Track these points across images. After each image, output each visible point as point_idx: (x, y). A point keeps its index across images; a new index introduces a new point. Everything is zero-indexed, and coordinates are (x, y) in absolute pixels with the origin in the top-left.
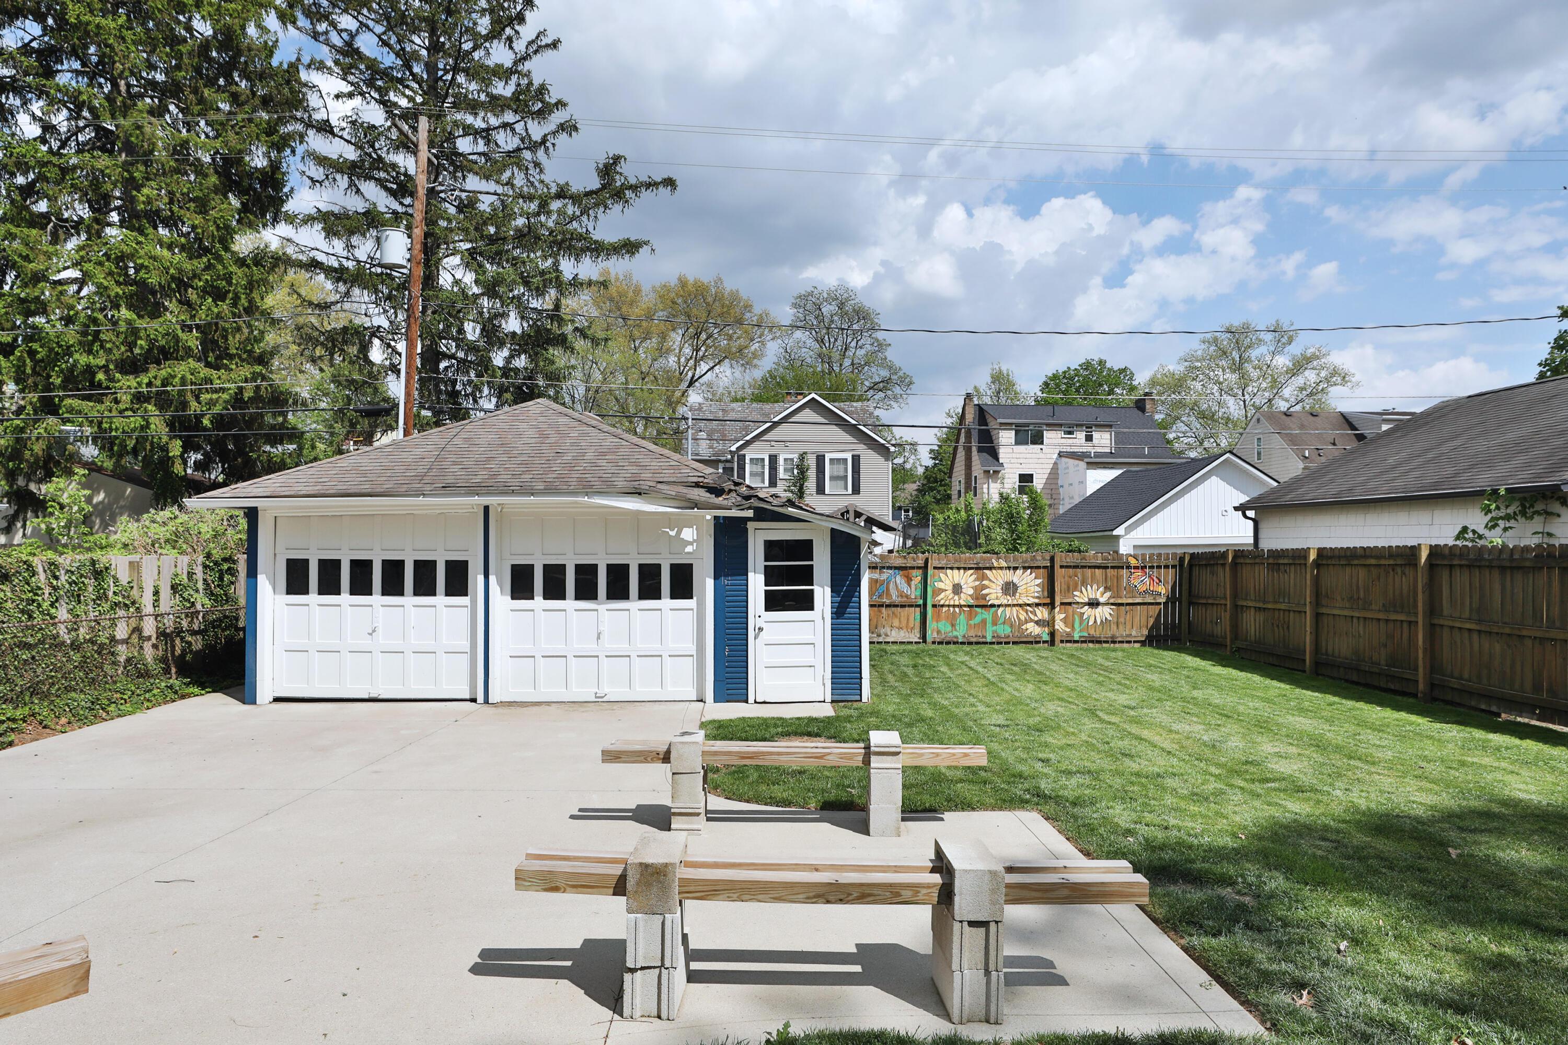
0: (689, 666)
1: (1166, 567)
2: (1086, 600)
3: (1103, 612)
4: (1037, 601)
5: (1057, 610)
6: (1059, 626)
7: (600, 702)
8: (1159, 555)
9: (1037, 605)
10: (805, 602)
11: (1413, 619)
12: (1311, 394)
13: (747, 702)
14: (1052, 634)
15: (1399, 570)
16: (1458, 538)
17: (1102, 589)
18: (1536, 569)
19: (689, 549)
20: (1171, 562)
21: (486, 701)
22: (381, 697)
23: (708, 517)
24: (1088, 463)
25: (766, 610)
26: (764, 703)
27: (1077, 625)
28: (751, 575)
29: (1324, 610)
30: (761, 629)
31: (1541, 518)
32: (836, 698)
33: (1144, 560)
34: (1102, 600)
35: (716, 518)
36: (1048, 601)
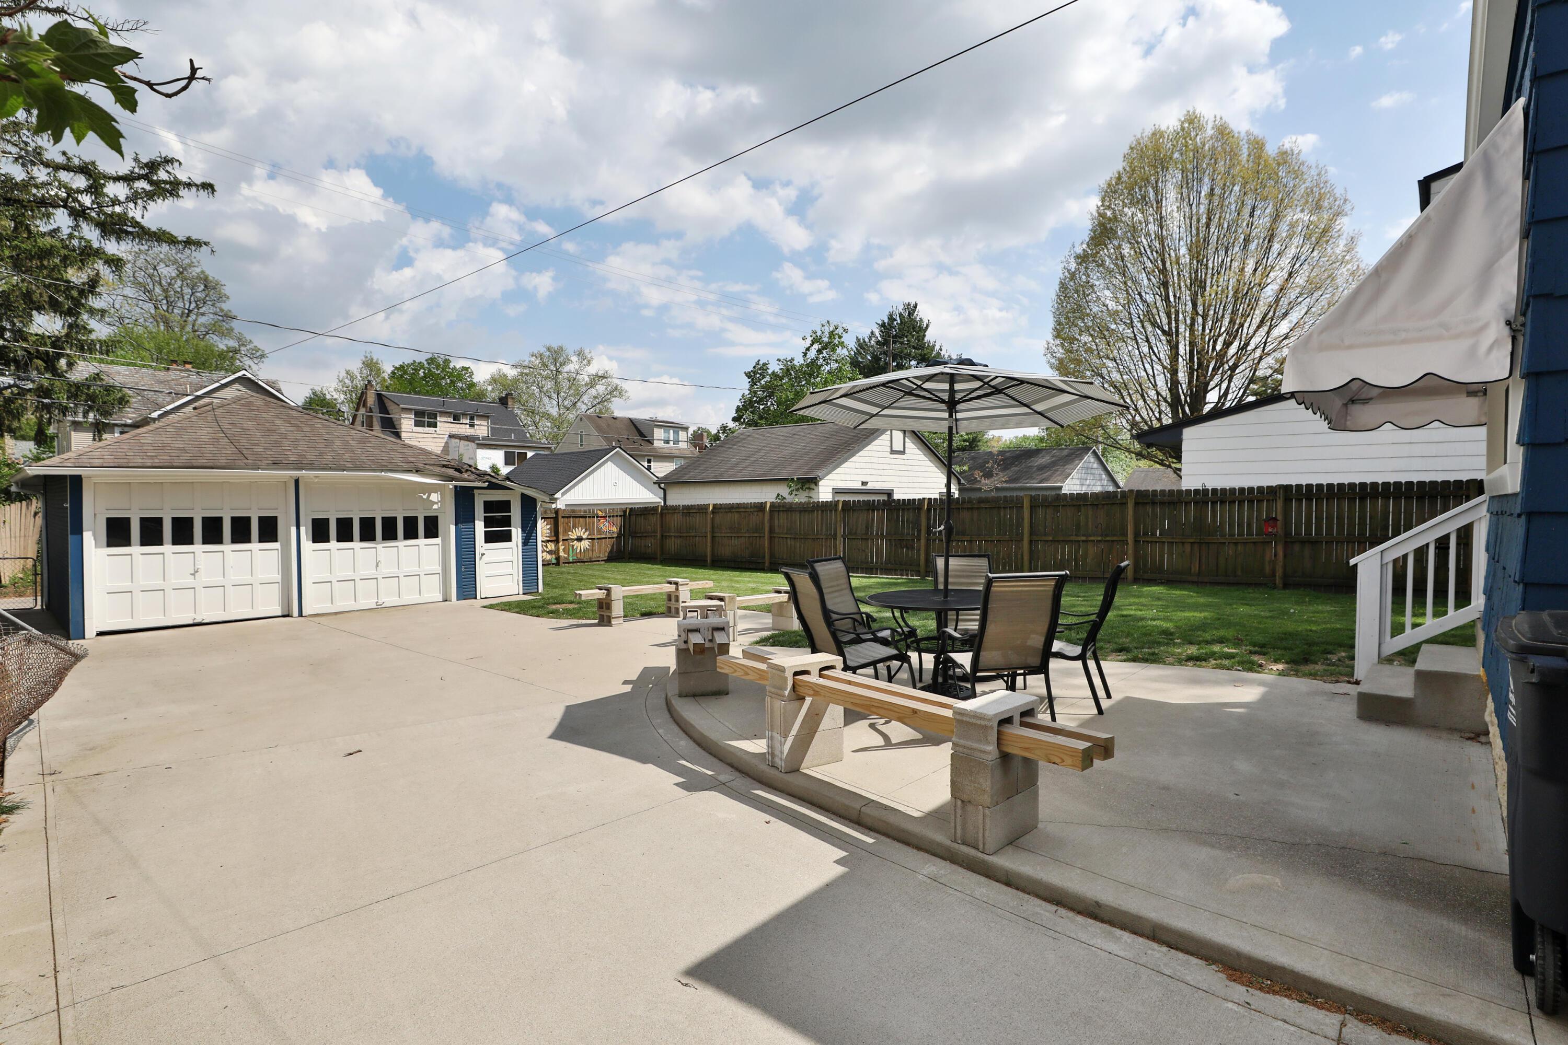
0: (436, 581)
1: (617, 516)
2: (576, 537)
3: (585, 544)
4: (548, 539)
5: (561, 543)
6: (562, 554)
7: (379, 609)
8: (613, 510)
9: (548, 541)
10: (507, 537)
11: (762, 535)
12: (602, 401)
13: (476, 598)
14: (558, 559)
15: (755, 513)
16: (776, 498)
17: (584, 530)
18: (813, 511)
19: (435, 507)
20: (620, 513)
21: (301, 615)
22: (204, 621)
23: (451, 487)
24: (478, 444)
25: (486, 542)
26: (486, 598)
27: (571, 553)
28: (477, 522)
29: (717, 535)
30: (483, 555)
31: (807, 490)
32: (525, 591)
33: (606, 512)
34: (584, 537)
35: (456, 487)
36: (554, 538)
